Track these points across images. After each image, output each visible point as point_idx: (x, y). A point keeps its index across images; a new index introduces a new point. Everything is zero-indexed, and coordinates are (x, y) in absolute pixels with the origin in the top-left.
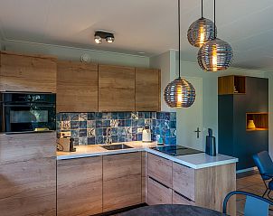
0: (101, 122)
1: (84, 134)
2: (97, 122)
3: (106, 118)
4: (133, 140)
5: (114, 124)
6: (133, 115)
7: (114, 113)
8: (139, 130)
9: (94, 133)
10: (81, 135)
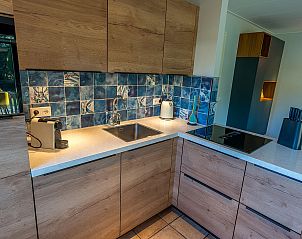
0: (102, 90)
1: (74, 109)
2: (97, 89)
3: (111, 81)
4: (147, 116)
5: (123, 91)
6: (148, 78)
7: (123, 74)
8: (156, 101)
9: (92, 108)
10: (70, 112)
